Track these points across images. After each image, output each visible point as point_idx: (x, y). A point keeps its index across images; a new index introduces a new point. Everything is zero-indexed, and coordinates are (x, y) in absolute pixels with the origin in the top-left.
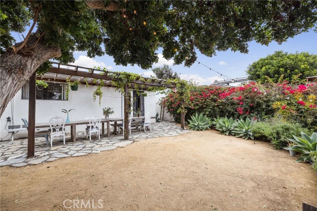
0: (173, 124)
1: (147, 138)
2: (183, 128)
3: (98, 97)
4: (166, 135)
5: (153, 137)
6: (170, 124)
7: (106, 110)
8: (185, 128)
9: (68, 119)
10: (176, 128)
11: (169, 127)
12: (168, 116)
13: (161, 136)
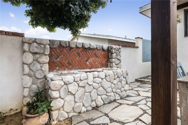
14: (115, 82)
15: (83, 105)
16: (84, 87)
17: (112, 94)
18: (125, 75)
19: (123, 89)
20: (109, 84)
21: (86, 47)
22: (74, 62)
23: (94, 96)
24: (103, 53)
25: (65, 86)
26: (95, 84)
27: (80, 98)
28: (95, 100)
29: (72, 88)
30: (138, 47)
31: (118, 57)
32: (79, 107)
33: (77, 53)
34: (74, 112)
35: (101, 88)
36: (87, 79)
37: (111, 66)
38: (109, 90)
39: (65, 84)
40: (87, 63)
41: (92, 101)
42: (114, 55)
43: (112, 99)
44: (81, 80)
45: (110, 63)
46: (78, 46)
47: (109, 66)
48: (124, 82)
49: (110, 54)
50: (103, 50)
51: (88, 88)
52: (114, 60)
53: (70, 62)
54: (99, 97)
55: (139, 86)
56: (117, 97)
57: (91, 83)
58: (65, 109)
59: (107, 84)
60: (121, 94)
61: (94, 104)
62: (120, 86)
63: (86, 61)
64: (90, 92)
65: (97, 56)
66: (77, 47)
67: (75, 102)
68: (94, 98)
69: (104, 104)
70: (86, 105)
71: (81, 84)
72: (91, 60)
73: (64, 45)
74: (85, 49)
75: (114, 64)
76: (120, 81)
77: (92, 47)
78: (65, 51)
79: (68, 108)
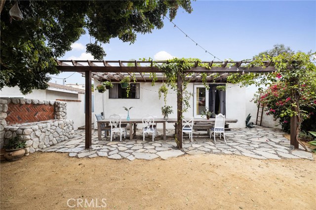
0: (278, 134)
1: (211, 152)
2: (295, 145)
3: (163, 94)
4: (247, 153)
5: (221, 153)
6: (270, 133)
7: (164, 108)
8: (300, 147)
9: (128, 117)
10: (278, 144)
11: (264, 140)
12: (269, 119)
13: (238, 153)
14: (65, 128)
15: (45, 144)
16: (45, 132)
17: (63, 136)
18: (72, 124)
19: (70, 133)
20: (61, 130)
21: (36, 103)
22: (23, 116)
23: (51, 138)
24: (50, 108)
25: (33, 132)
26: (51, 130)
27: (43, 139)
28: (52, 141)
29: (38, 133)
30: (80, 101)
31: (64, 111)
32: (42, 144)
33: (27, 109)
34: (39, 148)
35: (56, 133)
36: (47, 127)
37: (58, 118)
38: (61, 134)
39: (33, 131)
40: (36, 116)
41: (50, 141)
42: (61, 109)
43: (63, 139)
44: (43, 128)
45: (57, 115)
46: (28, 102)
47: (56, 118)
48: (71, 128)
49: (56, 108)
50: (50, 105)
51: (47, 133)
52: (60, 113)
53: (20, 116)
54: (55, 139)
55: (81, 132)
56: (66, 138)
57: (49, 130)
58: (34, 146)
59: (59, 130)
60: (69, 136)
61: (51, 143)
62: (68, 131)
63: (35, 115)
64: (48, 136)
65: (44, 111)
66: (26, 104)
67: (40, 142)
68: (51, 139)
69: (58, 143)
70: (46, 144)
71: (43, 130)
72: (39, 114)
73: (15, 103)
74: (34, 104)
75: (61, 116)
76: (68, 128)
77: (40, 103)
78: (15, 107)
79: (35, 146)
